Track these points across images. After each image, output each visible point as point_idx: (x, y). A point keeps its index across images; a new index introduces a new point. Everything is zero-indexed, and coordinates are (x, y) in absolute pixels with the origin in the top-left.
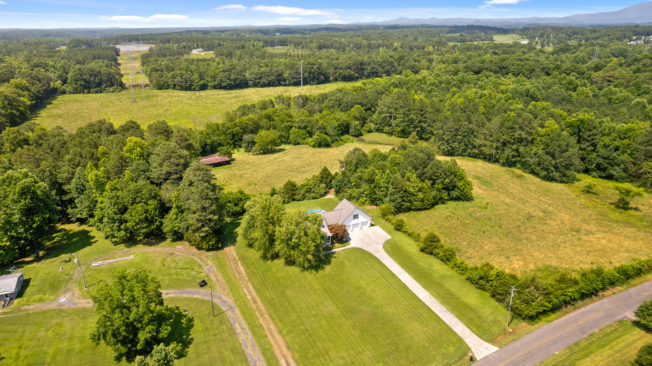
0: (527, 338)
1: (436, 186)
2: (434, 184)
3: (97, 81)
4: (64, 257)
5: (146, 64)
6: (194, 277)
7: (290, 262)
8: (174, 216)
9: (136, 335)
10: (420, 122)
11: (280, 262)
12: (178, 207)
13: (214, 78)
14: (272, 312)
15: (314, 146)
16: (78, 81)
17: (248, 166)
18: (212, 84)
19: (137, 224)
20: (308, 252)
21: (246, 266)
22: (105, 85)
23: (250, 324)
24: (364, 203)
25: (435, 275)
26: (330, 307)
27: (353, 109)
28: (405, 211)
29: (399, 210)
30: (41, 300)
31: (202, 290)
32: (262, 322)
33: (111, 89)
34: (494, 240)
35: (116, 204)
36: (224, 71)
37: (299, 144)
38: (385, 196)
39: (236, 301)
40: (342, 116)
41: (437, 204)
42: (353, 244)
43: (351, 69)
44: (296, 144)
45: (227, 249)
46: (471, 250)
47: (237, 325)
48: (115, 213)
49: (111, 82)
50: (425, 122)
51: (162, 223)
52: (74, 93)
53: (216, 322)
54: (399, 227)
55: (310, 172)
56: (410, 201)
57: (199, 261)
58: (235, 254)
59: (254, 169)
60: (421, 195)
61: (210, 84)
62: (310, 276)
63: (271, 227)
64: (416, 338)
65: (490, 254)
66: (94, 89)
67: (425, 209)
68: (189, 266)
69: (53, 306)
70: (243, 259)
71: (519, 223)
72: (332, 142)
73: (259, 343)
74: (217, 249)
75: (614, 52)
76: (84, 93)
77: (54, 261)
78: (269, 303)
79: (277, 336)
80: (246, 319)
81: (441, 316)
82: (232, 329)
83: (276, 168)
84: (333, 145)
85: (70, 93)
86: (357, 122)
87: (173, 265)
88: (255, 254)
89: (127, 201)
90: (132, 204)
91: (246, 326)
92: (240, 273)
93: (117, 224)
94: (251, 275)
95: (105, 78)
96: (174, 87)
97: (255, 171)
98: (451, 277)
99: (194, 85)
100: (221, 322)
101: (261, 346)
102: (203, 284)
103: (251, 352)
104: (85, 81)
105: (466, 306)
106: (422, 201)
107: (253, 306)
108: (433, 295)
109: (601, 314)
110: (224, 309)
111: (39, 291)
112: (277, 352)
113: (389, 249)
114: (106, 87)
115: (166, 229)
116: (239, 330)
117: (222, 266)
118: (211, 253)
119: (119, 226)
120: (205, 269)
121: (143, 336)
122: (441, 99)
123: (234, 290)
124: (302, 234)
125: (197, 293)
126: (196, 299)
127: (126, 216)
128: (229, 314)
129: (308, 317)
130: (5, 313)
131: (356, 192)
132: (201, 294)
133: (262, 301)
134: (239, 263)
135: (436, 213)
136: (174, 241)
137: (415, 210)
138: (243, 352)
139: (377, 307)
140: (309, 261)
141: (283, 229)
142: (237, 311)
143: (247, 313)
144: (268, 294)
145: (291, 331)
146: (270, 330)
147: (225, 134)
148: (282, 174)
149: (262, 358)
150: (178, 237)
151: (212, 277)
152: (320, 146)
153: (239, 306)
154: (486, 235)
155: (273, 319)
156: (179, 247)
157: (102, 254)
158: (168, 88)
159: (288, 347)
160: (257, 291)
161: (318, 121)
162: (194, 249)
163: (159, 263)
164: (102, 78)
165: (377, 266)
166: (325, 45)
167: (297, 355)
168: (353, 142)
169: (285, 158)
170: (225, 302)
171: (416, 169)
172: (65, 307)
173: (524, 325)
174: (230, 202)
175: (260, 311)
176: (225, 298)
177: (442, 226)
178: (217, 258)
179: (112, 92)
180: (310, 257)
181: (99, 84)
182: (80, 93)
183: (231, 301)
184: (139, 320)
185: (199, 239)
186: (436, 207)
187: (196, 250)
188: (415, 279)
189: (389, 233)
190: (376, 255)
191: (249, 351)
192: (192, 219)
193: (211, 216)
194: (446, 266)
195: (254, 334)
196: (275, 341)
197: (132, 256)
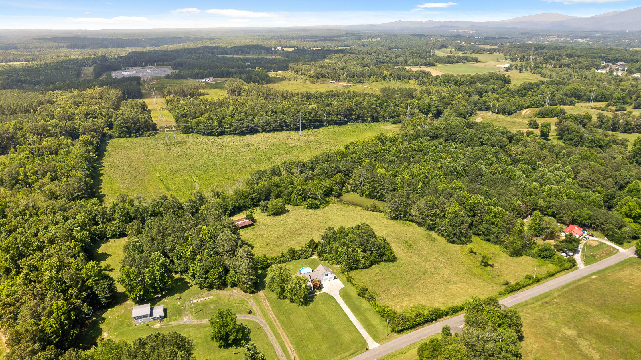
0: (394, 341)
1: (373, 254)
2: (372, 252)
3: (136, 127)
4: (177, 295)
5: (170, 103)
6: (245, 309)
7: (292, 301)
8: (232, 275)
9: (228, 337)
10: (381, 189)
11: (287, 301)
12: (234, 271)
13: (231, 125)
14: (283, 326)
15: (307, 208)
16: (122, 128)
17: (264, 227)
18: (229, 130)
19: (215, 280)
20: (301, 298)
21: (270, 303)
22: (142, 130)
23: (274, 332)
24: (333, 263)
25: (362, 309)
26: (310, 325)
27: (336, 177)
28: (354, 270)
29: (351, 269)
30: (175, 319)
31: (250, 315)
32: (279, 331)
33: (147, 134)
34: (398, 288)
35: (203, 269)
36: (238, 121)
37: (297, 205)
38: (344, 261)
39: (267, 321)
40: (327, 183)
41: (373, 264)
42: (324, 290)
43: (341, 115)
44: (295, 206)
45: (259, 293)
46: (384, 295)
47: (268, 333)
48: (203, 274)
49: (147, 128)
50: (383, 190)
51: (225, 279)
52: (118, 137)
53: (259, 332)
54: (349, 280)
55: (304, 234)
56: (357, 264)
57: (246, 299)
58: (264, 295)
59: (269, 230)
60: (363, 261)
61: (226, 130)
62: (302, 309)
63: (283, 284)
64: (346, 340)
65: (394, 297)
66: (134, 134)
67: (366, 268)
68: (241, 302)
69: (182, 323)
70: (268, 298)
71: (417, 277)
72: (320, 204)
73: (279, 341)
74: (255, 293)
75: (568, 93)
76: (126, 137)
77: (172, 298)
78: (282, 322)
79: (287, 338)
80: (272, 330)
81: (359, 330)
82: (266, 335)
83: (282, 229)
84: (321, 206)
85: (116, 137)
86: (338, 187)
87: (234, 302)
88: (274, 296)
89: (209, 267)
90: (211, 269)
91: (272, 333)
92: (267, 306)
93: (203, 280)
94: (273, 307)
95: (143, 125)
96: (198, 132)
97: (270, 232)
98: (370, 310)
99: (214, 132)
100: (261, 331)
101: (279, 342)
102: (250, 312)
103: (275, 345)
104: (127, 127)
105: (372, 325)
106: (364, 264)
107: (275, 324)
108: (358, 320)
109: (432, 330)
110: (262, 325)
111: (173, 315)
112: (286, 345)
113: (342, 294)
114: (143, 132)
115: (228, 282)
116: (269, 335)
117: (258, 302)
118: (252, 295)
119: (205, 281)
120: (250, 304)
121: (232, 338)
122: (397, 170)
123: (265, 315)
124: (298, 288)
125: (248, 317)
126: (248, 320)
127: (208, 275)
128: (264, 327)
129: (300, 329)
130: (162, 325)
131: (328, 256)
132: (249, 317)
133: (279, 321)
134: (266, 301)
135: (371, 271)
136: (232, 287)
137: (360, 269)
138: (272, 345)
139: (331, 325)
140: (302, 302)
141: (289, 286)
142: (268, 326)
143: (272, 327)
144: (281, 318)
145: (292, 336)
146: (283, 335)
147: (248, 198)
148: (287, 236)
149: (280, 347)
150: (234, 285)
151: (254, 308)
152: (311, 207)
153: (268, 324)
154: (395, 285)
155: (284, 330)
156: (235, 291)
157: (195, 295)
158: (192, 132)
159: (291, 343)
160: (277, 316)
161: (310, 189)
162: (243, 293)
163: (226, 301)
164: (140, 125)
165: (334, 304)
166: (322, 74)
167: (295, 346)
168: (334, 203)
169: (288, 220)
170: (262, 321)
171: (362, 245)
172: (188, 323)
173: (395, 335)
174: (258, 262)
175: (278, 326)
176: (261, 320)
177: (373, 279)
178: (254, 298)
179: (148, 136)
180: (302, 300)
181: (138, 130)
182: (123, 137)
183: (264, 321)
184: (230, 331)
185: (246, 288)
186: (373, 266)
187: (244, 293)
188: (352, 311)
189: (344, 284)
190: (335, 297)
191: (274, 344)
192: (243, 278)
193: (252, 277)
194: (369, 304)
195: (276, 337)
196: (286, 340)
197: (212, 297)
